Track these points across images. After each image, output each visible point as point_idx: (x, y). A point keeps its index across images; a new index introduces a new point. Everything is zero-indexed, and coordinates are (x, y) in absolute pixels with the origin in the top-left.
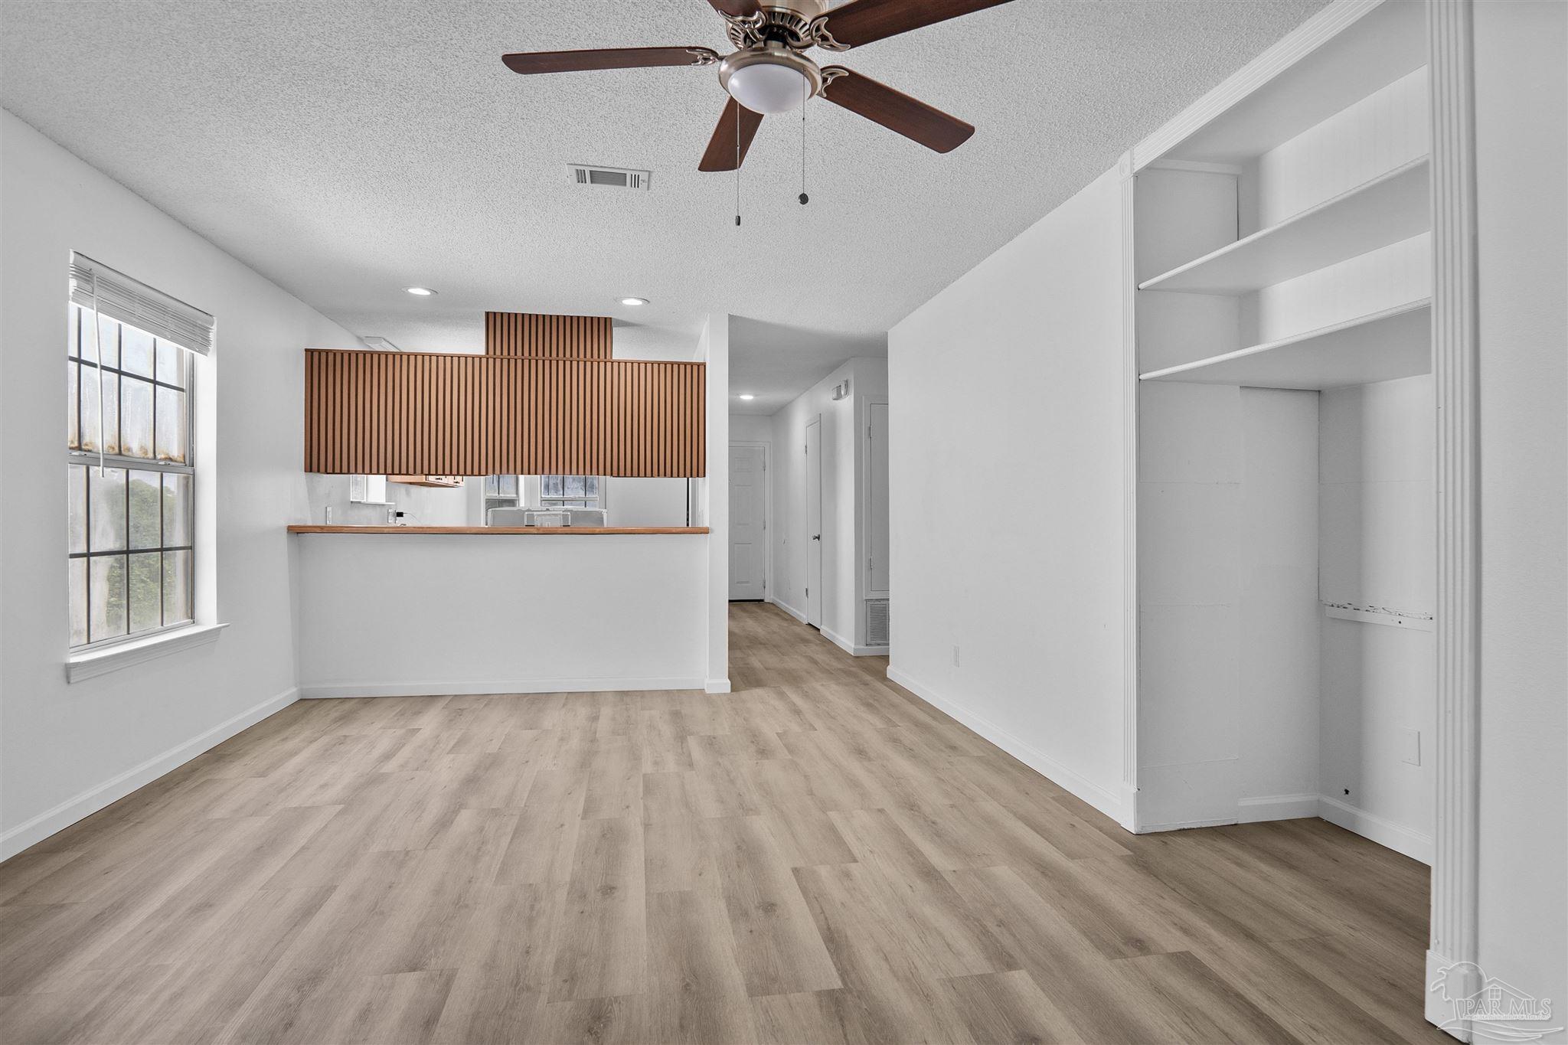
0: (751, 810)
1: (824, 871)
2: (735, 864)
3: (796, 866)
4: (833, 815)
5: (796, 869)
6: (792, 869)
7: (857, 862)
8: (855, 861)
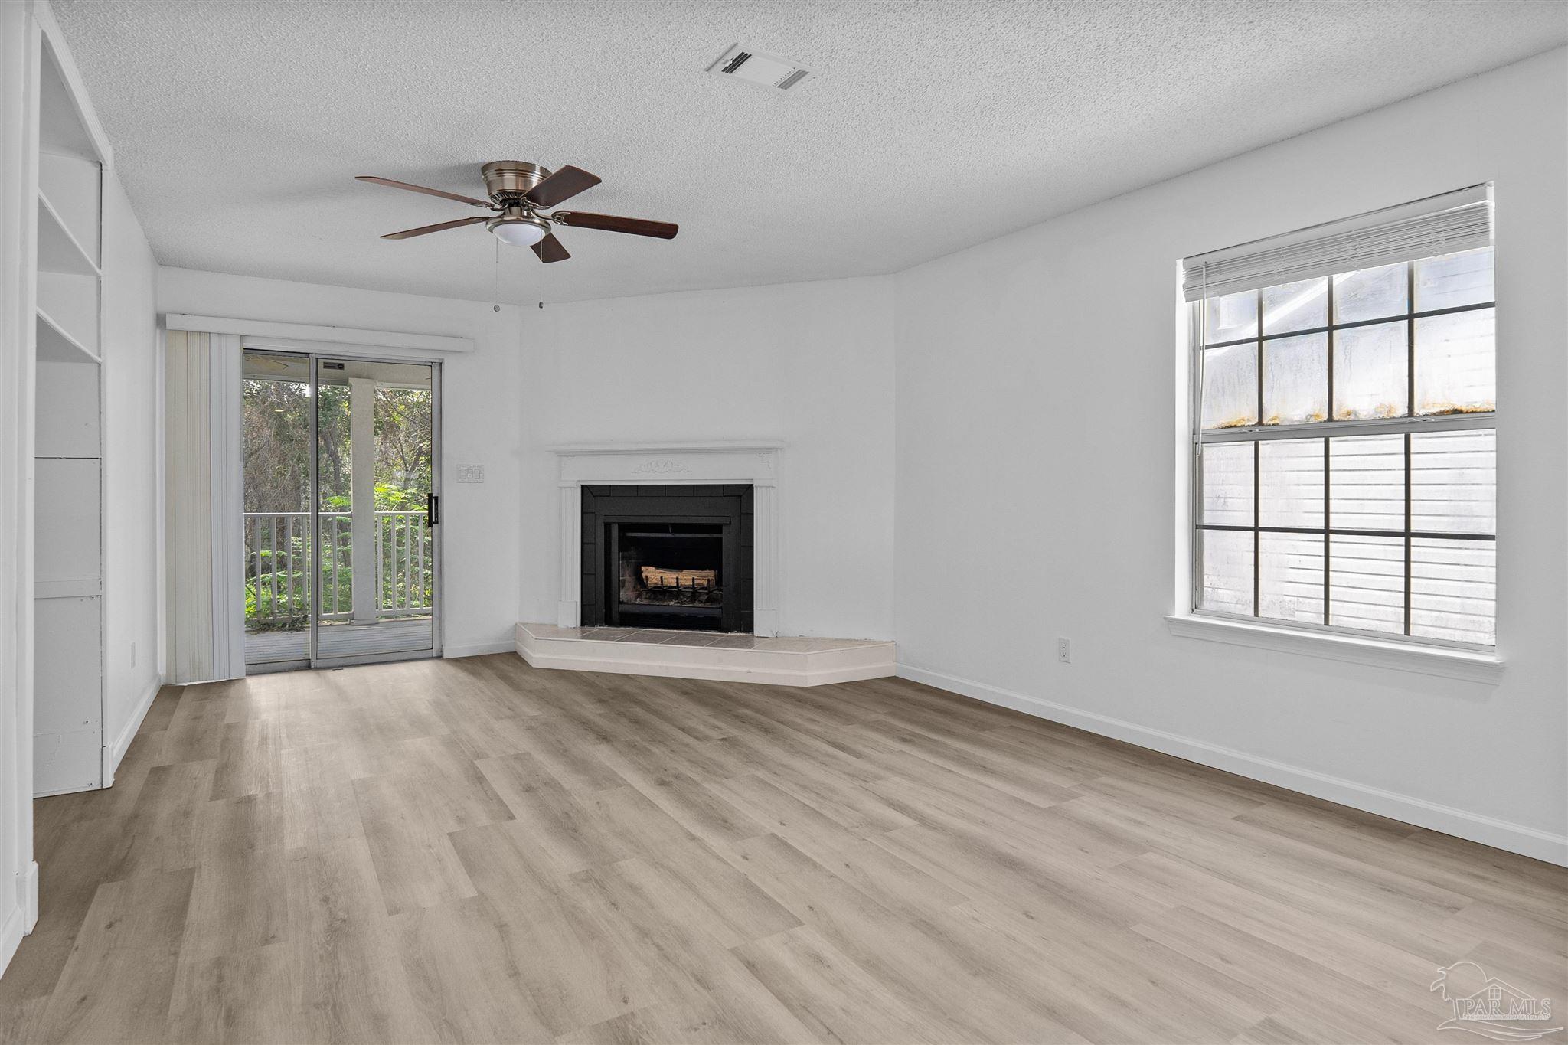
0: (583, 880)
1: (484, 820)
2: (572, 815)
3: (512, 821)
4: (468, 891)
5: (511, 819)
6: (515, 818)
7: (448, 834)
8: (450, 835)
